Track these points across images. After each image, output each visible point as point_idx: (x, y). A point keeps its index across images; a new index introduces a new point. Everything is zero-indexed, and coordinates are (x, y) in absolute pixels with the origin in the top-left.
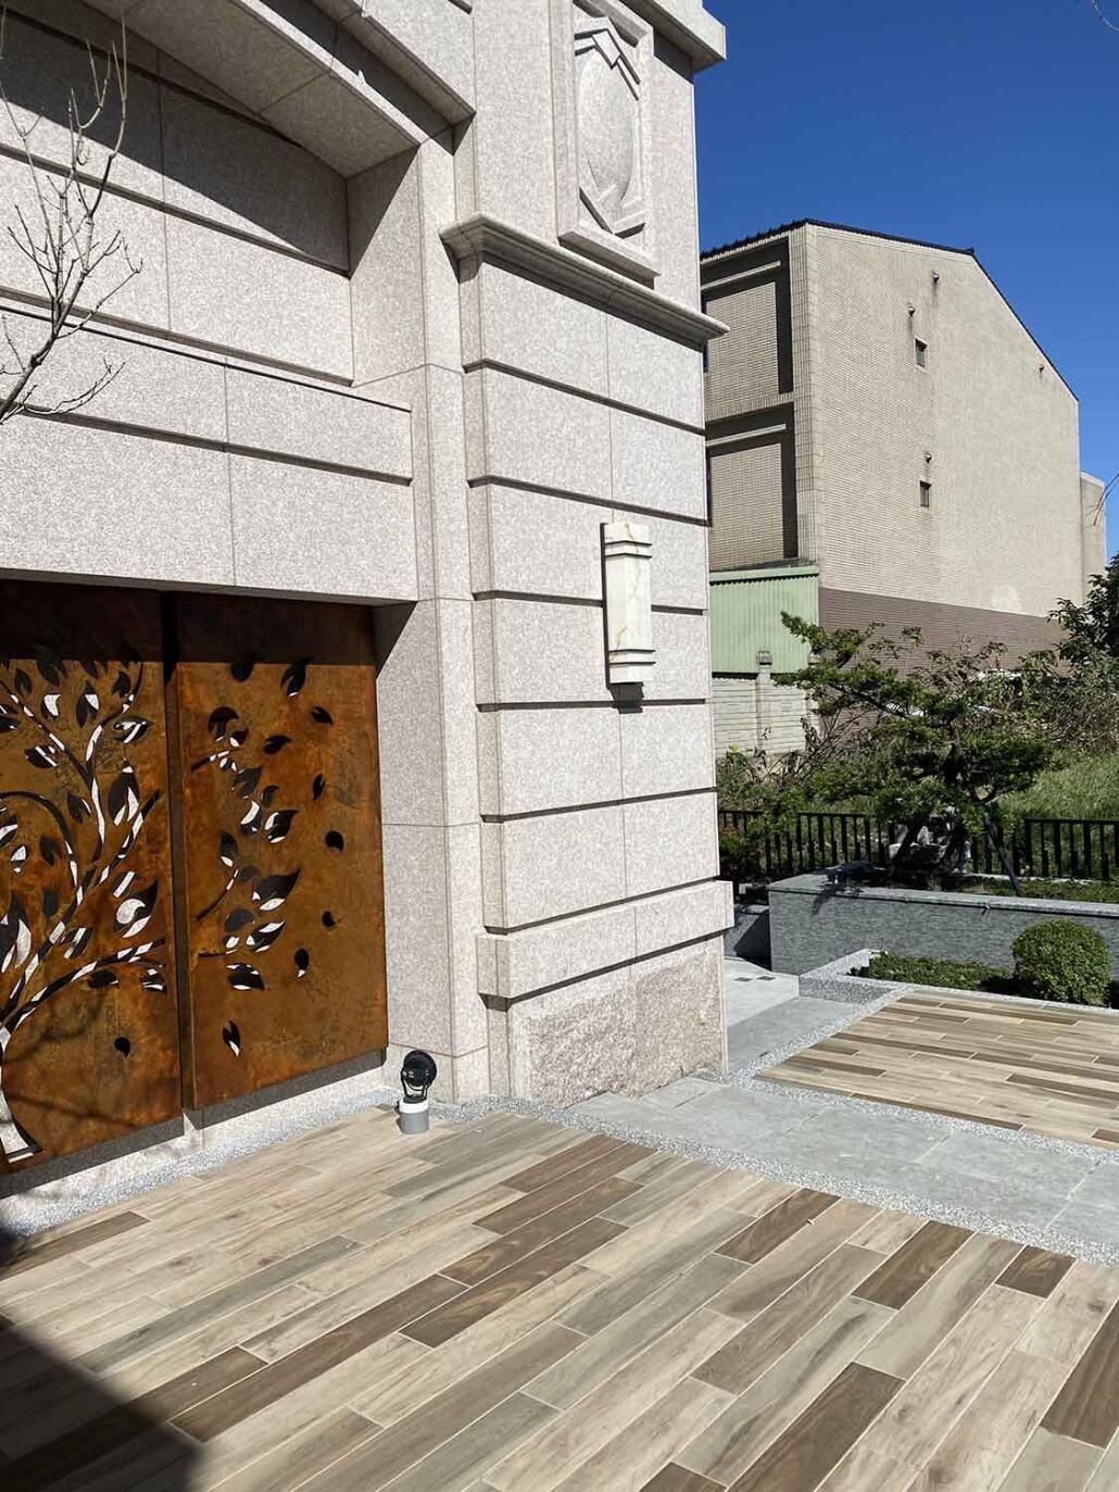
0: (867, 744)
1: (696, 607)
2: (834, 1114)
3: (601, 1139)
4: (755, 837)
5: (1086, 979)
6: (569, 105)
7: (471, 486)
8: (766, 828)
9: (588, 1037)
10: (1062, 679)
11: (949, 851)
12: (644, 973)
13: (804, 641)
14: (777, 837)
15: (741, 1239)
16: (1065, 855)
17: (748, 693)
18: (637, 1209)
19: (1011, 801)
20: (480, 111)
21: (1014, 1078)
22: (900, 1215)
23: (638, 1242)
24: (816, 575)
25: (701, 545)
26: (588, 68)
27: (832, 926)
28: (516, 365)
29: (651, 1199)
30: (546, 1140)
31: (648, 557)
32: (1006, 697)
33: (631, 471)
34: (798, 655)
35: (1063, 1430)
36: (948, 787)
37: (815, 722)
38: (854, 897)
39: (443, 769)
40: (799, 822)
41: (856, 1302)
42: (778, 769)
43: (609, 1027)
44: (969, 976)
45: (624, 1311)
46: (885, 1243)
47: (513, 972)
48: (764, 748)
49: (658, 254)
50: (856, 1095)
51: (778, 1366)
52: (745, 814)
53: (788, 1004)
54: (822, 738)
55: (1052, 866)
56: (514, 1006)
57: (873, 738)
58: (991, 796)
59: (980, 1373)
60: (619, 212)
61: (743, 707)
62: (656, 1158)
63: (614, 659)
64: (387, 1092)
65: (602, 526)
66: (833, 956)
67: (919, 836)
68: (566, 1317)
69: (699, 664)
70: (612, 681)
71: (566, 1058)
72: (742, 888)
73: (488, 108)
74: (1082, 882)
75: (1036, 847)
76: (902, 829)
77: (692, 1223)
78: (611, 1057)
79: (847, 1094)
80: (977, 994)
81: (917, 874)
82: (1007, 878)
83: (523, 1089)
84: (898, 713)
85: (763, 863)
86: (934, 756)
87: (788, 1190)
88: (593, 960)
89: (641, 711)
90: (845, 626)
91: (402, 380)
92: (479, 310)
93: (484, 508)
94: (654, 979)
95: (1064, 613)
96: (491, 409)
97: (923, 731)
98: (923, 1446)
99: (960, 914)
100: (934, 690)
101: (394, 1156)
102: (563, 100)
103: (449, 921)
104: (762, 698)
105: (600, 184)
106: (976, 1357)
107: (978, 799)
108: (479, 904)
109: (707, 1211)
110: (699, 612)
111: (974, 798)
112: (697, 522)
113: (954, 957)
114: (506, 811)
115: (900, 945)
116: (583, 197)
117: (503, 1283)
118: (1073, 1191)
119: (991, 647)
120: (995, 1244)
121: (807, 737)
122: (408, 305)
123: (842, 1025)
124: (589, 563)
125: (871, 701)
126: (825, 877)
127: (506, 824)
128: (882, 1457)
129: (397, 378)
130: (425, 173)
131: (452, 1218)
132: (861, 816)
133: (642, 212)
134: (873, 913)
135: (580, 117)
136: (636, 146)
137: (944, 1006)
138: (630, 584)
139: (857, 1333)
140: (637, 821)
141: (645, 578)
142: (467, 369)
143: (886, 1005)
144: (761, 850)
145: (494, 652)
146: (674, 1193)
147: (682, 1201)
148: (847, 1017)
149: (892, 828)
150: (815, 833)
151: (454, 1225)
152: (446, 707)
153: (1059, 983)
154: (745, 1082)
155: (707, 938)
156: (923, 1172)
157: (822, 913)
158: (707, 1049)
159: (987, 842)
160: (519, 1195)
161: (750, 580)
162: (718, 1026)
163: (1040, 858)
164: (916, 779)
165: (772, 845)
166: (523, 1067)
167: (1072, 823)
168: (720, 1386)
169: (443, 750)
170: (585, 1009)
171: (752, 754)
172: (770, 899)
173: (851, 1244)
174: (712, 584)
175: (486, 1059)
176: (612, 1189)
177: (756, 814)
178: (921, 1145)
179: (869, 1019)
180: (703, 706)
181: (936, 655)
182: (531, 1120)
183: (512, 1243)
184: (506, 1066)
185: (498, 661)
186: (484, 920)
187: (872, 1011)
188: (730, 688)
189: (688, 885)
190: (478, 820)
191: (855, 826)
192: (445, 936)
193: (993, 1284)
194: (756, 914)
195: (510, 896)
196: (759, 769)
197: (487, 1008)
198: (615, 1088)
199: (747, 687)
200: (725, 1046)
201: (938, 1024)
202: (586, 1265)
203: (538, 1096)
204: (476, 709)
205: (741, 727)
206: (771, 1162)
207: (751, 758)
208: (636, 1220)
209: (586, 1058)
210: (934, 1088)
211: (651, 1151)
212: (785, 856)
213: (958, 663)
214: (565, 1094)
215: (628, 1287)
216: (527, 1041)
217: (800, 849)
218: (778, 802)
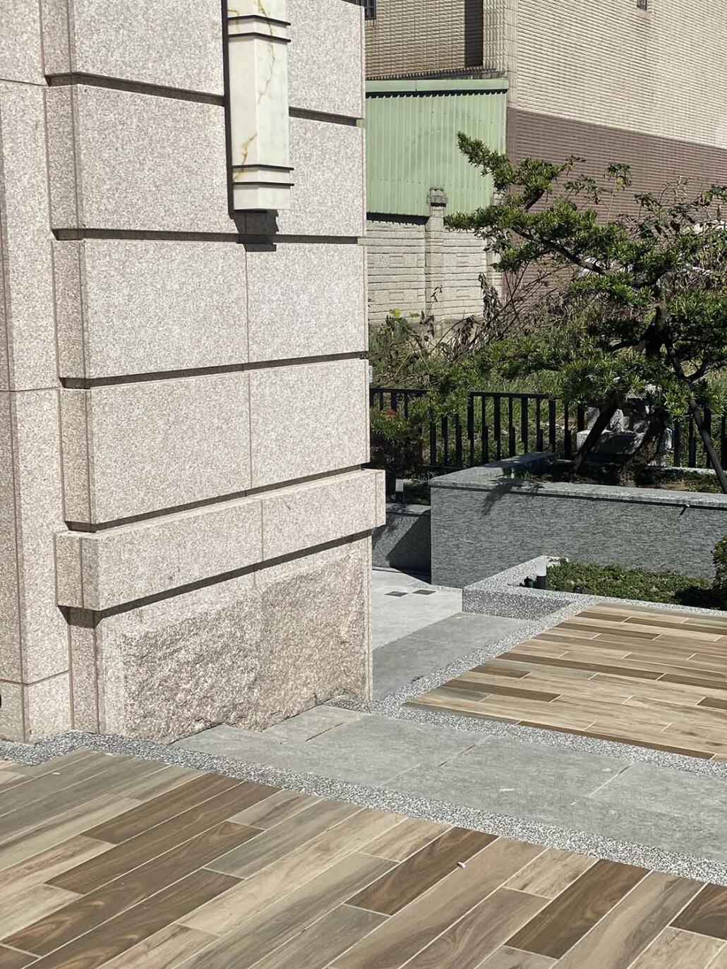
0: (558, 311)
1: (349, 114)
2: (494, 744)
3: (213, 777)
4: (417, 420)
8: (431, 410)
9: (199, 659)
11: (647, 440)
12: (270, 581)
13: (485, 173)
14: (445, 421)
15: (377, 887)
17: (415, 242)
18: (251, 858)
21: (707, 702)
22: (566, 854)
23: (252, 896)
24: (505, 91)
25: (356, 31)
27: (504, 528)
30: (142, 782)
31: (285, 41)
36: (650, 360)
37: (496, 280)
38: (533, 494)
39: (6, 314)
40: (471, 402)
41: (510, 953)
42: (450, 339)
43: (226, 646)
44: (662, 587)
46: (547, 886)
47: (102, 578)
48: (433, 312)
50: (523, 723)
52: (407, 394)
53: (449, 622)
54: (504, 303)
56: (104, 621)
57: (565, 303)
58: (700, 373)
61: (409, 260)
62: (280, 797)
63: (240, 177)
66: (504, 565)
67: (613, 422)
69: (351, 191)
70: (237, 207)
71: (171, 683)
72: (400, 484)
76: (593, 413)
77: (320, 871)
78: (228, 682)
79: (512, 722)
80: (672, 607)
81: (607, 467)
82: (712, 472)
83: (114, 723)
84: (595, 269)
85: (426, 453)
86: (636, 323)
87: (437, 829)
88: (207, 564)
89: (274, 249)
90: (536, 156)
94: (283, 589)
97: (624, 291)
99: (654, 514)
100: (641, 241)
103: (17, 516)
104: (433, 249)
107: (682, 376)
108: (59, 493)
109: (338, 857)
110: (353, 122)
111: (679, 374)
113: (645, 565)
114: (93, 373)
117: (83, 951)
119: (714, 191)
120: (672, 882)
121: (485, 300)
123: (510, 644)
124: (206, 42)
125: (562, 250)
126: (499, 471)
127: (94, 390)
131: (19, 878)
132: (546, 396)
134: (553, 512)
137: (631, 621)
138: (260, 75)
140: (267, 391)
141: (281, 68)
143: (564, 620)
144: (424, 437)
145: (75, 157)
146: (300, 838)
147: (309, 846)
148: (519, 634)
149: (581, 411)
150: (490, 419)
154: (394, 712)
155: (351, 539)
156: (594, 807)
157: (493, 513)
158: (347, 672)
159: (691, 429)
160: (108, 846)
161: (422, 94)
162: (362, 646)
164: (612, 350)
165: (439, 432)
166: (116, 695)
169: (6, 288)
170: (196, 625)
171: (418, 320)
172: (432, 497)
173: (508, 888)
174: (368, 95)
175: (67, 685)
176: (223, 836)
177: (420, 393)
178: (595, 778)
179: (543, 637)
180: (354, 246)
181: (645, 200)
182: (124, 759)
183: (96, 903)
184: (93, 695)
185: (81, 171)
186: (64, 514)
187: (547, 628)
188: (393, 234)
189: (329, 474)
190: (56, 384)
191: (538, 412)
192: (12, 534)
193: (667, 926)
194: (413, 515)
195: (100, 483)
196: (427, 339)
197: (69, 622)
198: (231, 720)
199: (414, 234)
200: (369, 669)
201: (623, 641)
202: (184, 925)
203: (134, 730)
204: (52, 236)
205: (406, 285)
206: (418, 798)
207: (416, 325)
208: (251, 871)
209: (197, 684)
210: (615, 713)
211: (274, 790)
212: (453, 446)
213: (670, 211)
214: (169, 727)
215: (236, 949)
216: (121, 664)
217: (471, 437)
218: (447, 377)
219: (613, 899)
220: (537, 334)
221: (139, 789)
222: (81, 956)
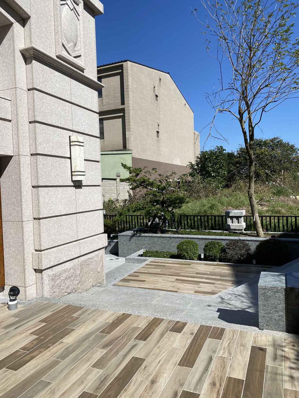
0: (144, 197)
1: (97, 160)
2: (132, 293)
3: (69, 306)
4: (115, 222)
5: (194, 254)
6: (59, 18)
7: (30, 123)
8: (118, 219)
9: (66, 278)
10: (189, 181)
11: (162, 224)
12: (82, 260)
13: (127, 171)
14: (121, 221)
15: (106, 328)
16: (189, 224)
17: (114, 184)
18: (78, 324)
19: (177, 211)
20: (32, 16)
21: (177, 280)
22: (147, 317)
23: (78, 333)
24: (131, 154)
25: (98, 143)
26: (64, 9)
27: (134, 244)
28: (43, 90)
29: (81, 321)
30: (52, 308)
31: (83, 146)
32: (176, 185)
33: (78, 122)
34: (126, 174)
35: (183, 366)
36: (162, 208)
37: (131, 192)
38: (140, 236)
39: (21, 205)
40: (126, 217)
41: (135, 341)
42: (122, 204)
43: (72, 275)
44: (167, 255)
45: (73, 352)
46: (142, 325)
47: (43, 262)
48: (118, 198)
49: (85, 64)
50: (138, 287)
51: (114, 360)
52: (113, 216)
53: (123, 265)
54: (133, 196)
55: (186, 227)
56: (44, 272)
58: (172, 210)
59: (165, 354)
60: (74, 51)
61: (113, 188)
63: (73, 174)
64: (5, 299)
65: (70, 136)
66: (134, 252)
67: (156, 220)
68: (56, 357)
69: (98, 176)
70: (73, 180)
71: (59, 285)
72: (112, 235)
73: (34, 16)
74: (193, 230)
75: (183, 222)
76: (152, 219)
77: (93, 326)
78: (73, 283)
79: (136, 287)
80: (169, 259)
82: (176, 230)
83: (47, 294)
84: (150, 189)
85: (117, 228)
86: (159, 200)
87: (119, 314)
88: (67, 257)
89: (82, 188)
90: (137, 167)
91: (8, 92)
92: (32, 74)
93: (34, 130)
94: (85, 261)
95: (190, 165)
96: (36, 102)
97: (156, 194)
98: (149, 375)
99: (165, 239)
100: (159, 184)
101: (6, 318)
102: (57, 17)
103: (24, 249)
104: (118, 185)
105: (68, 42)
106: (163, 350)
107: (169, 211)
108: (33, 243)
109: (97, 322)
110: (98, 162)
111: (168, 210)
112: (97, 137)
113: (163, 250)
114: (41, 217)
115: (151, 248)
116: (63, 45)
117: (38, 350)
118: (189, 306)
119: (173, 173)
120: (169, 322)
121: (129, 196)
122: (10, 70)
123: (135, 269)
124: (66, 146)
125: (144, 186)
126: (133, 232)
127: (41, 220)
128: (140, 379)
129: (7, 91)
130: (15, 32)
131: (24, 333)
132: (142, 216)
133: (80, 52)
134: (144, 240)
135: (62, 23)
136: (79, 33)
137: (161, 263)
138: (78, 153)
139: (135, 349)
140: (81, 218)
141: (82, 151)
142: (29, 90)
143: (147, 263)
144: (117, 225)
145: (37, 171)
146: (88, 319)
147: (90, 320)
148: (137, 267)
149: (149, 218)
150: (130, 220)
151: (23, 335)
152: (22, 187)
153: (187, 255)
154: (110, 287)
155: (100, 249)
156: (153, 305)
157: (131, 241)
158: (100, 279)
159: (171, 221)
160: (45, 324)
161: (114, 154)
162: (103, 273)
163: (184, 225)
164: (155, 206)
165: (120, 223)
166: (47, 288)
167: (191, 216)
168: (98, 369)
169: (21, 199)
170: (65, 271)
171: (115, 200)
172: (118, 238)
173: (135, 326)
174: (101, 155)
175: (35, 287)
176: (71, 320)
177: (115, 216)
178: (154, 299)
179: (142, 267)
180: (99, 187)
181: (160, 175)
182: (49, 303)
183: (41, 338)
184: (41, 289)
185: (38, 173)
186: (34, 248)
187: (143, 265)
188: (109, 182)
189: (95, 235)
190: (32, 219)
191: (140, 218)
192: (23, 253)
193: (168, 332)
194: (115, 242)
195: (42, 240)
196: (117, 204)
197: (36, 272)
198: (74, 292)
199: (114, 182)
200: (105, 277)
201: (159, 267)
202: (63, 341)
203: (51, 296)
204: (32, 187)
205: (113, 193)
206: (115, 307)
207: (115, 201)
208: (77, 327)
209: (65, 284)
210: (158, 284)
211: (83, 308)
212: (123, 227)
213: (165, 177)
214: (59, 295)
215: (74, 345)
216: (48, 281)
217: (126, 224)
218: (121, 212)
219: (157, 326)
220: (140, 202)
221: (52, 310)
222: (37, 351)
